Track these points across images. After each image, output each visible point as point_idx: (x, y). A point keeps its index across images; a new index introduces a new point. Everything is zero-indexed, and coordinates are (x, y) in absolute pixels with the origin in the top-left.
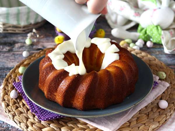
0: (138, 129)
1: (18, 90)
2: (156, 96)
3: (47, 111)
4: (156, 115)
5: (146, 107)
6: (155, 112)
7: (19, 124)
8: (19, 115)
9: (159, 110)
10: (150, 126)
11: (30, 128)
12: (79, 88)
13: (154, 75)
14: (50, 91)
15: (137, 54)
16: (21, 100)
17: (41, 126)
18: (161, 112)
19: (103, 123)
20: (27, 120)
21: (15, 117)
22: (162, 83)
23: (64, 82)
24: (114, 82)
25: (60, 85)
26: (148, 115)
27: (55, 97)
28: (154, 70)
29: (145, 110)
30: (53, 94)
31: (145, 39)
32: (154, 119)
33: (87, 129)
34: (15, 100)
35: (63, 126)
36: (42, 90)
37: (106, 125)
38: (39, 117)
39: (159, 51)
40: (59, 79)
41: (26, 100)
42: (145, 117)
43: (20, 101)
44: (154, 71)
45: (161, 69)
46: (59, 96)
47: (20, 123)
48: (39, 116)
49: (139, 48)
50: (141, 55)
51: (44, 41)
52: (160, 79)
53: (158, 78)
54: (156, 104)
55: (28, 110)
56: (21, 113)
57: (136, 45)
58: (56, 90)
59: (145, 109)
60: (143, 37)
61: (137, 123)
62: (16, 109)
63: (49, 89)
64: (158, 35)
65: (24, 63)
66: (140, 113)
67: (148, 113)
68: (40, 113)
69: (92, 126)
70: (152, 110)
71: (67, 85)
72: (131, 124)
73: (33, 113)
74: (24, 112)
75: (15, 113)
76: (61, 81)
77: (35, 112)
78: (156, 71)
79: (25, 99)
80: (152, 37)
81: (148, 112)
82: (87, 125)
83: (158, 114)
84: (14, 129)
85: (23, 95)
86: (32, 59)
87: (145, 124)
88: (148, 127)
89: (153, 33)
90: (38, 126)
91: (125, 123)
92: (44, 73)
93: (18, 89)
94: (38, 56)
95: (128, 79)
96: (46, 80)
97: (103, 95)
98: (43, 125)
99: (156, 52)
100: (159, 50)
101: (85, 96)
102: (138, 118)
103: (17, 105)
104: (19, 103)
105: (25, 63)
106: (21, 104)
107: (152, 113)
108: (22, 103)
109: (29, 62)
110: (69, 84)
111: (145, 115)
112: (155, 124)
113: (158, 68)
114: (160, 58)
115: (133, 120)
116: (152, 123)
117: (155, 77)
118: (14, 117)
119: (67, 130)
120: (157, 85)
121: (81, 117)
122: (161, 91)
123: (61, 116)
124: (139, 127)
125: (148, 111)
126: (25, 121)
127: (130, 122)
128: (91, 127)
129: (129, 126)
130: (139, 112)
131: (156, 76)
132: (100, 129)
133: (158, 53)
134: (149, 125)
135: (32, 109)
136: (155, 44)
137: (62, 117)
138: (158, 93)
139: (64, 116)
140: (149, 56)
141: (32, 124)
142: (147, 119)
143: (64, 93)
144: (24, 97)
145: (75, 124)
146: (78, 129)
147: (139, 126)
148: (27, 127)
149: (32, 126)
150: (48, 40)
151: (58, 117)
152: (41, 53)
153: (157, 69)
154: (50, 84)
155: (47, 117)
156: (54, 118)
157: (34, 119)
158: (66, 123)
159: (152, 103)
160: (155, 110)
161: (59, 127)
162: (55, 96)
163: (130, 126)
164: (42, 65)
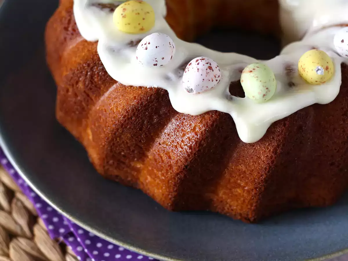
8: (6, 250)
14: (113, 156)
23: (176, 130)
25: (159, 140)
27: (135, 173)
30: (129, 166)
40: (151, 118)
41: (16, 176)
55: (32, 219)
56: (10, 236)
58: (142, 156)
63: (111, 151)
68: (88, 242)
71: (190, 147)
73: (60, 239)
74: (18, 231)
76: (162, 125)
77: (66, 237)
79: (12, 171)
92: (81, 85)
96: (89, 109)
101: (266, 181)
110: (199, 143)
143: (177, 174)
162: (138, 171)
164: (62, 37)
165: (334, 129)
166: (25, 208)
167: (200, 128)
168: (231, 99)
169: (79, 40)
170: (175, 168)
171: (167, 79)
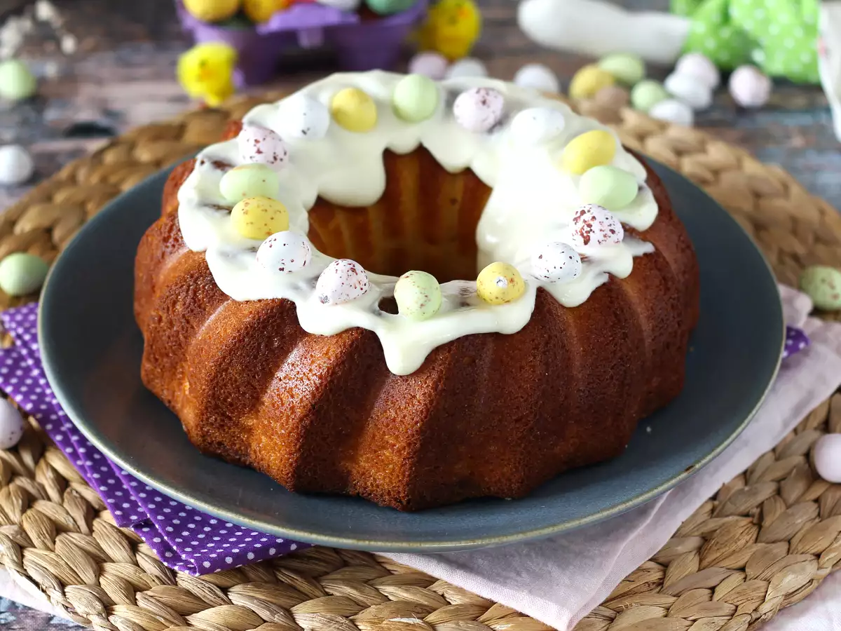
0: (711, 598)
1: (19, 398)
2: (797, 409)
3: (206, 518)
4: (804, 516)
5: (746, 475)
6: (797, 501)
7: (56, 595)
8: (50, 544)
9: (817, 491)
10: (774, 581)
11: (123, 612)
12: (386, 387)
13: (783, 290)
14: (217, 407)
15: (679, 153)
16: (39, 456)
17: (182, 601)
18: (829, 501)
19: (518, 574)
20: (100, 572)
21: (26, 553)
22: (830, 335)
23: (304, 357)
24: (577, 348)
25: (280, 374)
26: (759, 523)
27: (244, 437)
28: (781, 253)
29: (741, 492)
30: (236, 425)
31: (724, 57)
32: (789, 542)
33: (435, 610)
34: (11, 458)
35: (304, 597)
36: (165, 395)
37: (538, 583)
38: (168, 554)
39: (804, 131)
40: (270, 338)
41: (75, 456)
42: (741, 531)
43: (36, 462)
44: (781, 261)
45: (821, 250)
46: (268, 431)
47: (62, 585)
48: (164, 548)
49: (687, 116)
50: (701, 158)
51: (105, 72)
52: (818, 312)
53: (804, 304)
54: (798, 459)
55: (92, 513)
56: (57, 529)
57: (671, 96)
58: (255, 402)
59: (740, 485)
60: (711, 44)
61: (705, 563)
62: (23, 511)
63: (213, 396)
64: (799, 33)
65: (18, 229)
66: (713, 511)
67: (756, 511)
68: (170, 529)
69: (460, 591)
70: (779, 492)
71: (320, 377)
72: (671, 569)
73: (130, 531)
74: (71, 524)
75: (22, 530)
76: (284, 352)
77: (138, 526)
78: (795, 257)
79: (69, 450)
80: (765, 41)
81: (761, 505)
82: (435, 587)
83: (812, 509)
84: (28, 621)
85: (49, 427)
86: (60, 197)
87: (742, 569)
88: (764, 584)
89: (766, 22)
90: (165, 599)
91: (640, 569)
92: (179, 307)
93: (17, 390)
94: (95, 179)
95: (646, 326)
96: (188, 344)
97: (517, 421)
98: (188, 593)
99: (788, 137)
100: (806, 120)
101: (420, 432)
102: (706, 539)
103: (23, 482)
104: (32, 476)
105: (25, 226)
106: (45, 478)
107: (780, 508)
108: (50, 474)
109: (46, 222)
110: (332, 372)
111: (745, 521)
112: (796, 567)
113: (803, 241)
114: (815, 170)
115: (680, 549)
116: (783, 563)
117: (790, 301)
118: (23, 556)
119: (329, 615)
120: (802, 345)
121: (405, 545)
122: (822, 379)
123: (288, 542)
124: (713, 589)
125: (760, 498)
126: (88, 576)
127: (663, 562)
128: (456, 600)
129: (662, 583)
130: (709, 507)
131: (793, 292)
132: (508, 608)
133: (797, 141)
134: (767, 574)
135: (116, 506)
136: (780, 83)
137: (294, 547)
138: (811, 395)
139: (302, 545)
140: (751, 167)
141: (132, 590)
142: (756, 541)
143: (301, 420)
144: (59, 438)
145: (367, 582)
146: (386, 613)
147: (712, 584)
148: (108, 608)
149: (135, 602)
150: (127, 64)
151: (272, 551)
152: (110, 158)
153: (800, 250)
154: (222, 367)
155: (212, 550)
156: (251, 556)
157: (136, 564)
158: (316, 579)
159: (778, 453)
160: (794, 490)
161: (283, 601)
162: (249, 431)
163: (667, 583)
164: (159, 254)
165: (522, 368)
166: (82, 498)
167: (335, 350)
168: (380, 315)
169: (183, 251)
170: (299, 412)
171: (296, 288)
